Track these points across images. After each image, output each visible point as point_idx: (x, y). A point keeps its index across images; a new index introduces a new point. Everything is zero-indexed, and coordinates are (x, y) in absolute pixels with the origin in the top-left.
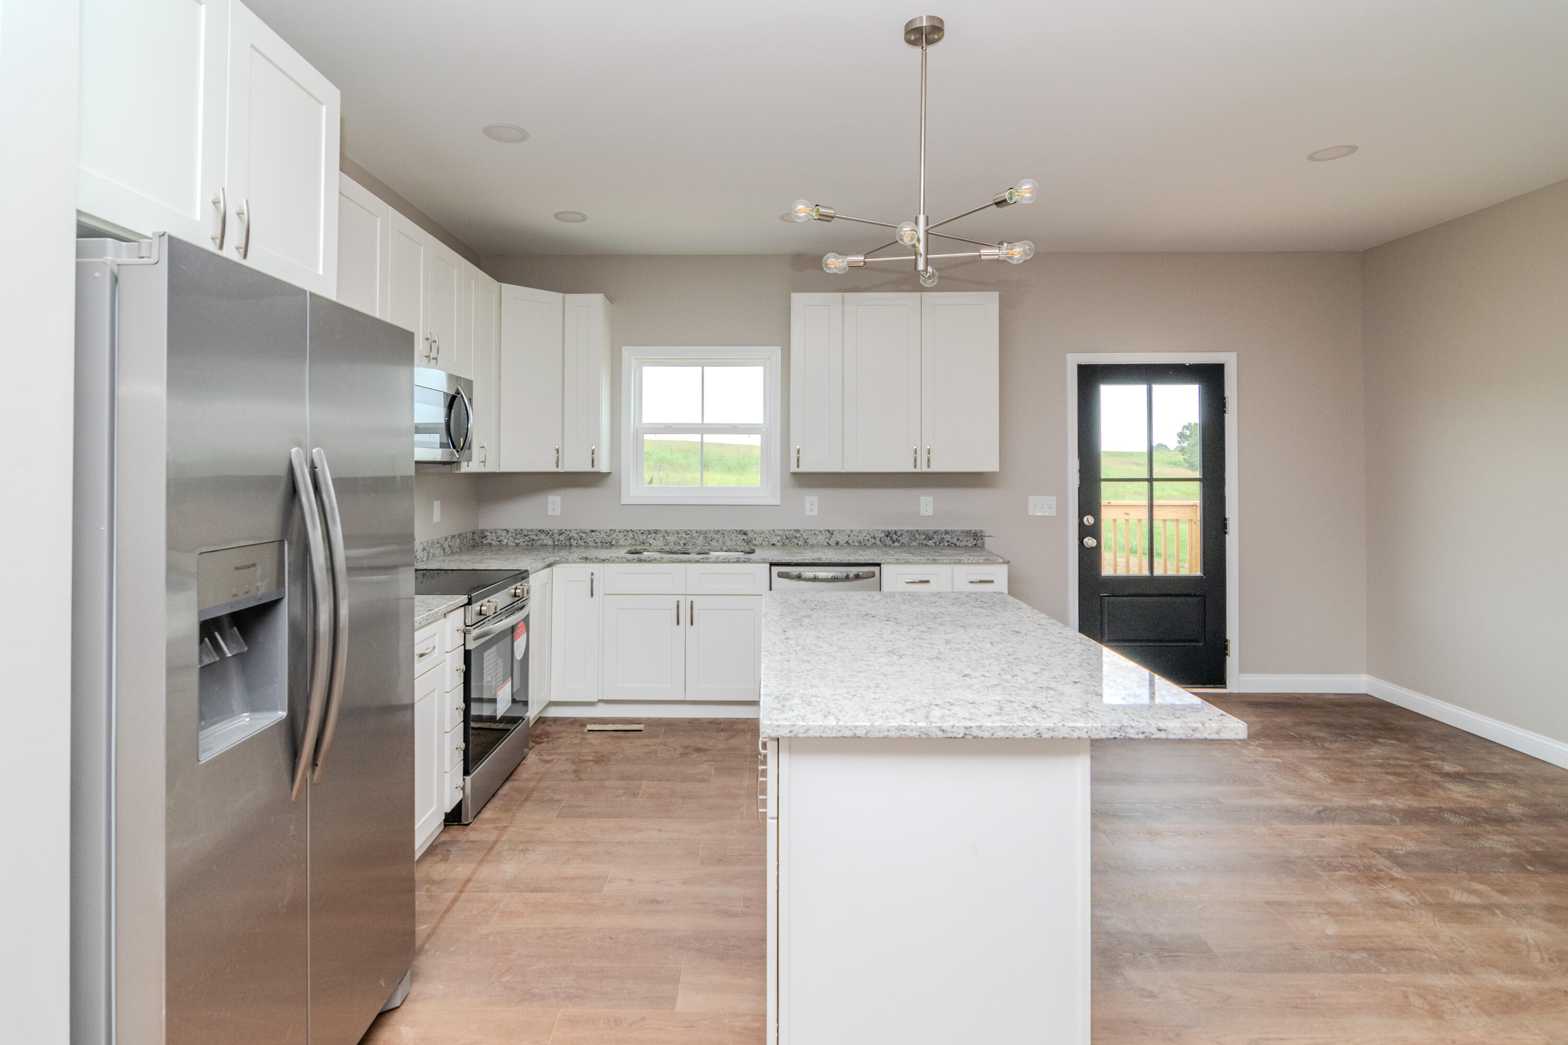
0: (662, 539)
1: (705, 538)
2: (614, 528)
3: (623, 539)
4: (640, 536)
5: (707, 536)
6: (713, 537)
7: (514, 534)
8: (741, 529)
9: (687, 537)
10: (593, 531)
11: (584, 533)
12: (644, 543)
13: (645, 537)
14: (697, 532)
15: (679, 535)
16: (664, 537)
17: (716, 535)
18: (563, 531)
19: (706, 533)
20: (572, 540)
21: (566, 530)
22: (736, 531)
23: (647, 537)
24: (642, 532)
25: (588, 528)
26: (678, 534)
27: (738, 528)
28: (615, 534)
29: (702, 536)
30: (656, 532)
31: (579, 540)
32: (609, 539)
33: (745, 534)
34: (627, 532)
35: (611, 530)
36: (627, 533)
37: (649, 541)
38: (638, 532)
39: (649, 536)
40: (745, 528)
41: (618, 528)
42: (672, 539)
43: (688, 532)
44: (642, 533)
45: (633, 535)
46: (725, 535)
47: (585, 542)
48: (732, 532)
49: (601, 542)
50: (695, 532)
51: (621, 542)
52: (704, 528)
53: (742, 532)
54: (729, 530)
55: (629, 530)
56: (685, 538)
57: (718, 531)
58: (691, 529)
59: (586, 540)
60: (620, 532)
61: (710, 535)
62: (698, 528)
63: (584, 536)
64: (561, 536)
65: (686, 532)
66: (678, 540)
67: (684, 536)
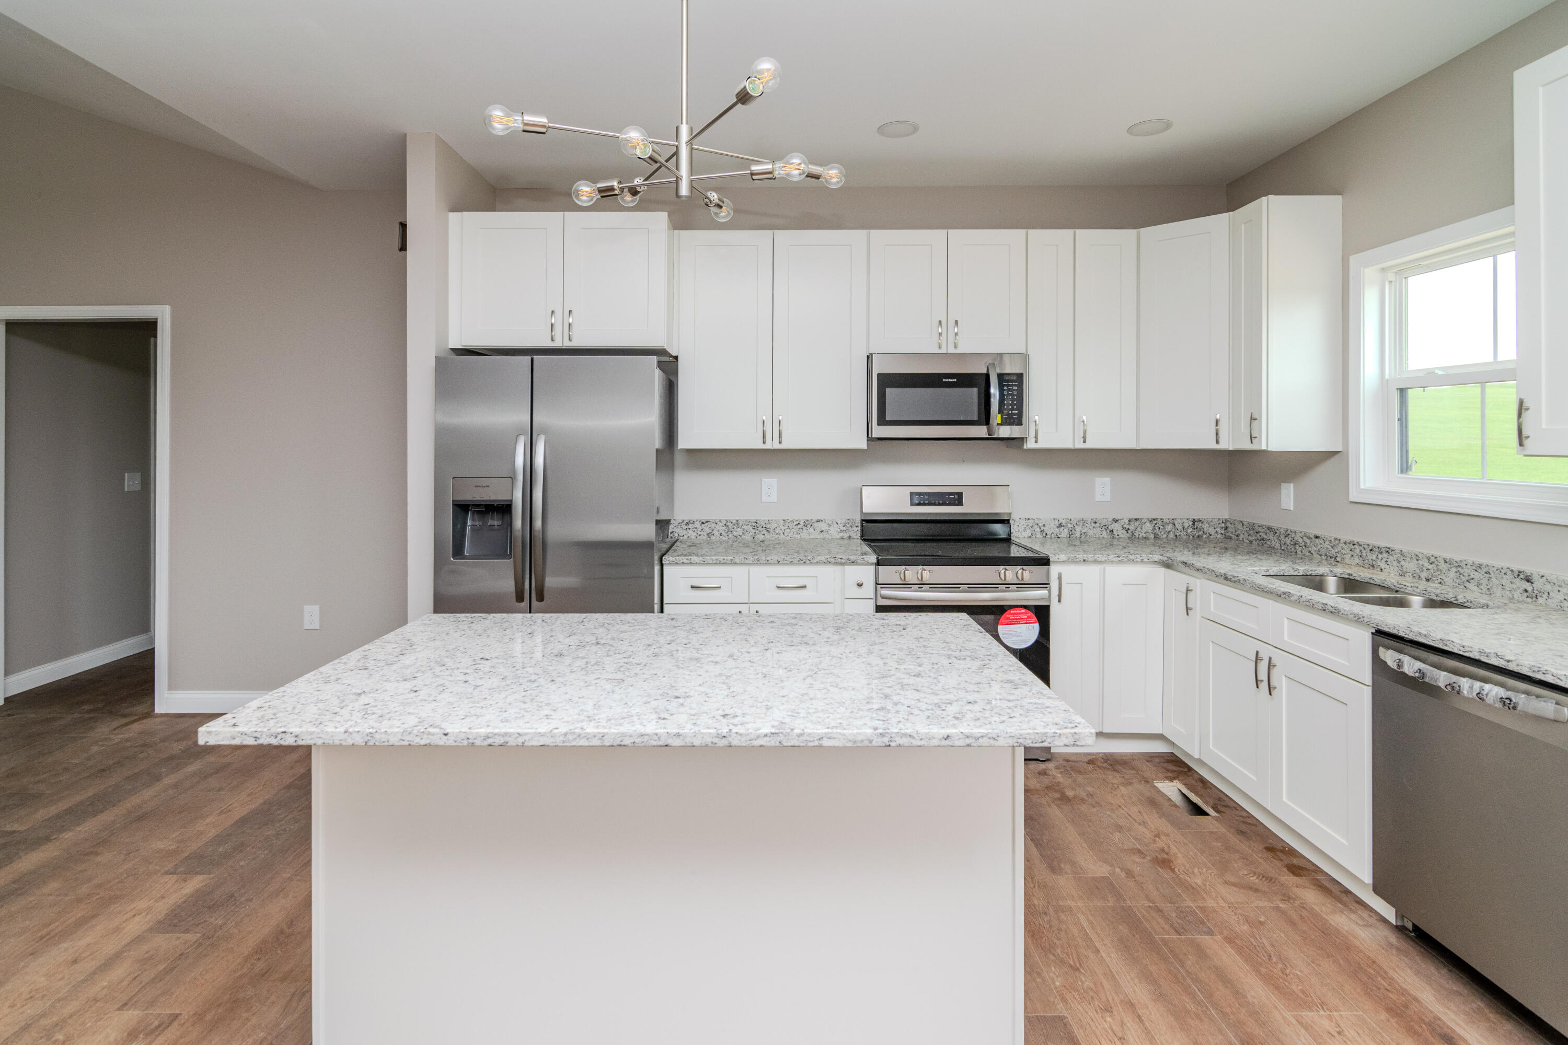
0: (1395, 563)
1: (1458, 574)
2: (1339, 537)
3: (1349, 556)
4: (1368, 553)
5: (1462, 571)
6: (1472, 576)
7: (1248, 529)
8: (1522, 568)
9: (1430, 567)
10: (1317, 537)
11: (1309, 538)
12: (1373, 566)
13: (1374, 557)
14: (1446, 562)
15: (1420, 562)
16: (1399, 562)
17: (1476, 573)
18: (1289, 532)
19: (1460, 566)
20: (1297, 547)
21: (1291, 531)
22: (1512, 571)
23: (1377, 558)
24: (1370, 548)
25: (1313, 532)
26: (1417, 560)
27: (1517, 567)
28: (1340, 545)
29: (1454, 570)
30: (1389, 551)
31: (1304, 547)
32: (1333, 552)
33: (1528, 581)
34: (1354, 545)
35: (1336, 539)
36: (1353, 547)
37: (1379, 564)
38: (1366, 547)
39: (1380, 556)
40: (1528, 569)
41: (1344, 537)
42: (1410, 566)
43: (1432, 559)
44: (1371, 550)
45: (1361, 551)
46: (1492, 575)
47: (1310, 552)
48: (1503, 571)
49: (1326, 555)
50: (1443, 562)
51: (1347, 561)
52: (1457, 557)
53: (1522, 576)
54: (1500, 567)
55: (1355, 543)
56: (1428, 569)
57: (1480, 566)
58: (1436, 554)
59: (1310, 549)
60: (1345, 543)
61: (1466, 571)
62: (1448, 556)
63: (1308, 542)
64: (1287, 539)
65: (1429, 559)
66: (1418, 571)
67: (1427, 565)
